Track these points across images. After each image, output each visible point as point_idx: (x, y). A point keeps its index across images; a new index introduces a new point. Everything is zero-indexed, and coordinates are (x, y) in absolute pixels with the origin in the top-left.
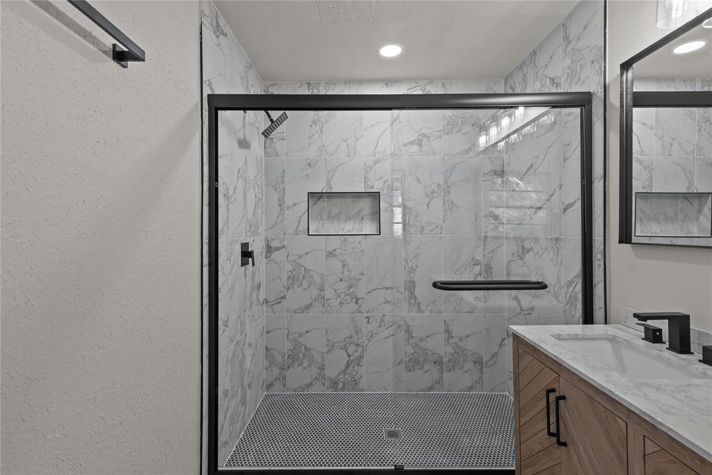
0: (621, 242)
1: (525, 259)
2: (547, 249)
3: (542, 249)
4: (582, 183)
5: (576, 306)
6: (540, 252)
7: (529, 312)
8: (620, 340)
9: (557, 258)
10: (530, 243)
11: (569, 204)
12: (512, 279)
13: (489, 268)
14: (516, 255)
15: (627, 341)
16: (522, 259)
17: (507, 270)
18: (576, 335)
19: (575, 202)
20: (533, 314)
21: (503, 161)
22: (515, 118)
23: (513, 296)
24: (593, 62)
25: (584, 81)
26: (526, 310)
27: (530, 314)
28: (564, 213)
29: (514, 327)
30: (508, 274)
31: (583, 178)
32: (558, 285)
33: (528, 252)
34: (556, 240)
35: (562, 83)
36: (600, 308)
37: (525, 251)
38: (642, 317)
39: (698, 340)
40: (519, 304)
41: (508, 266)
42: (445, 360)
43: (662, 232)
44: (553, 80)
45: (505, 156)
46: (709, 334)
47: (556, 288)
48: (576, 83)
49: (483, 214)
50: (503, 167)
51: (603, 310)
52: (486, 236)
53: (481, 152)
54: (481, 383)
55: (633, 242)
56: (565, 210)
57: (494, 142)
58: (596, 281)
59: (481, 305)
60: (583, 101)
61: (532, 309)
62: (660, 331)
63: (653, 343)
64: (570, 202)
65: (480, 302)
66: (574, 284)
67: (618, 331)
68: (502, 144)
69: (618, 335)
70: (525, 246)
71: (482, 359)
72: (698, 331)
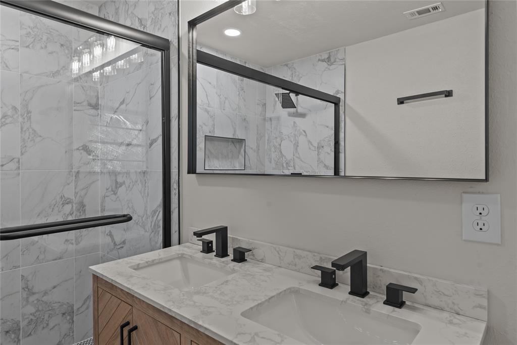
0: (189, 173)
1: (118, 193)
2: (137, 182)
3: (133, 182)
4: (163, 120)
5: (158, 233)
6: (131, 186)
7: (121, 246)
8: (187, 257)
9: (145, 190)
10: (123, 177)
11: (154, 140)
12: (106, 214)
13: (82, 206)
14: (110, 189)
15: (191, 256)
16: (115, 194)
17: (102, 205)
18: (153, 261)
19: (158, 138)
20: (124, 248)
21: (98, 92)
22: (106, 48)
23: (107, 233)
24: (170, 14)
25: (164, 29)
26: (119, 245)
27: (122, 247)
28: (150, 147)
29: (93, 268)
30: (103, 210)
31: (163, 116)
32: (145, 216)
33: (121, 186)
34: (144, 173)
35: (148, 26)
36: (176, 232)
37: (118, 185)
38: (199, 234)
39: (232, 244)
40: (113, 239)
41: (102, 203)
42: (22, 324)
43: (220, 166)
44: (140, 20)
45: (99, 87)
46: (237, 239)
47: (144, 219)
48: (159, 29)
49: (75, 146)
50: (98, 99)
51: (177, 233)
52: (78, 172)
53: (75, 79)
54: (71, 334)
55: (197, 172)
56: (151, 144)
57: (87, 70)
58: (173, 208)
59: (71, 247)
60: (163, 46)
61: (124, 242)
62: (211, 242)
63: (207, 253)
64: (155, 138)
65: (71, 246)
66: (158, 213)
67: (186, 249)
68: (96, 74)
69: (185, 253)
70: (118, 180)
71: (72, 308)
72: (232, 238)
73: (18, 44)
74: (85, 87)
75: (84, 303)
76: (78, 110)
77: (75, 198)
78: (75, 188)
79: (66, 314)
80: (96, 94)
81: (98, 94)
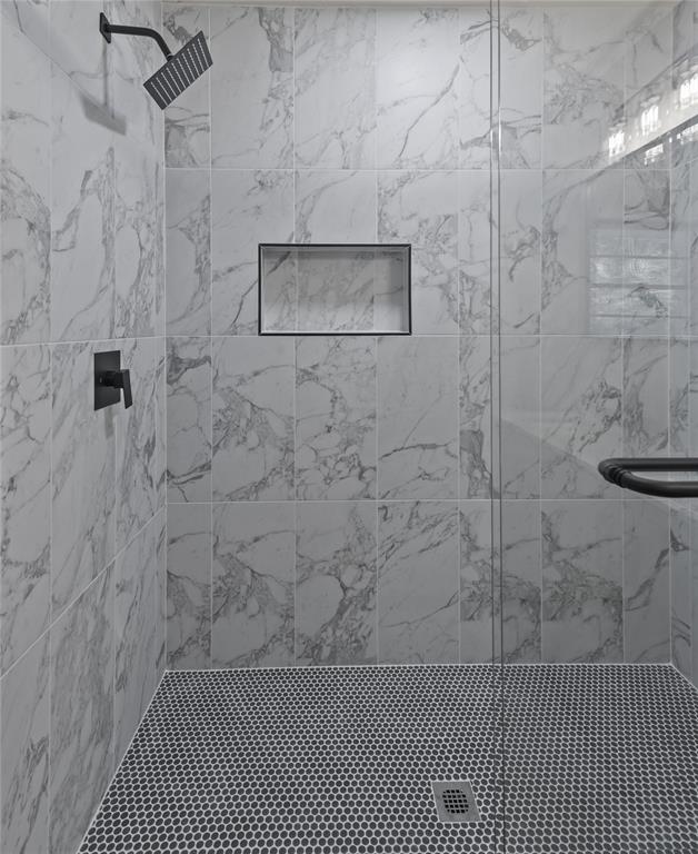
13: (636, 404)
21: (668, 181)
42: (545, 596)
50: (668, 193)
52: (629, 340)
54: (618, 643)
71: (621, 593)
73: (541, 120)
74: (645, 174)
75: (639, 593)
76: (631, 222)
77: (625, 387)
78: (625, 370)
79: (610, 602)
80: (664, 185)
81: (668, 184)
